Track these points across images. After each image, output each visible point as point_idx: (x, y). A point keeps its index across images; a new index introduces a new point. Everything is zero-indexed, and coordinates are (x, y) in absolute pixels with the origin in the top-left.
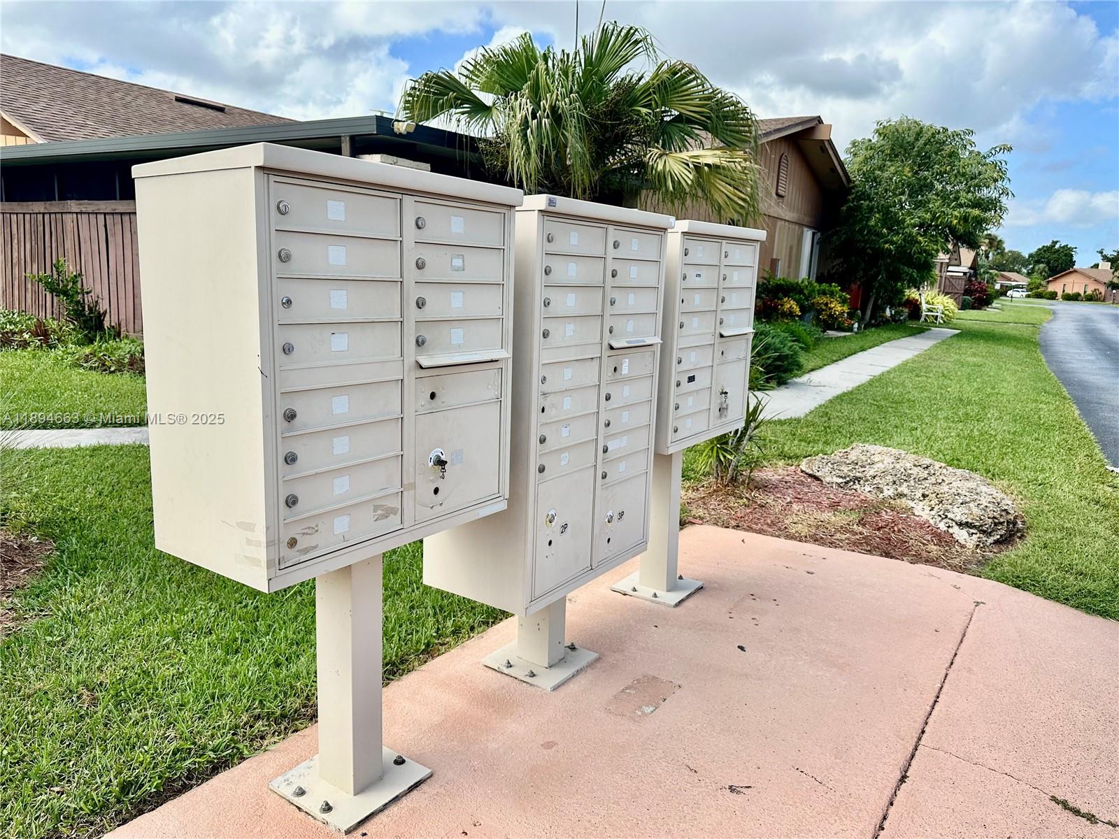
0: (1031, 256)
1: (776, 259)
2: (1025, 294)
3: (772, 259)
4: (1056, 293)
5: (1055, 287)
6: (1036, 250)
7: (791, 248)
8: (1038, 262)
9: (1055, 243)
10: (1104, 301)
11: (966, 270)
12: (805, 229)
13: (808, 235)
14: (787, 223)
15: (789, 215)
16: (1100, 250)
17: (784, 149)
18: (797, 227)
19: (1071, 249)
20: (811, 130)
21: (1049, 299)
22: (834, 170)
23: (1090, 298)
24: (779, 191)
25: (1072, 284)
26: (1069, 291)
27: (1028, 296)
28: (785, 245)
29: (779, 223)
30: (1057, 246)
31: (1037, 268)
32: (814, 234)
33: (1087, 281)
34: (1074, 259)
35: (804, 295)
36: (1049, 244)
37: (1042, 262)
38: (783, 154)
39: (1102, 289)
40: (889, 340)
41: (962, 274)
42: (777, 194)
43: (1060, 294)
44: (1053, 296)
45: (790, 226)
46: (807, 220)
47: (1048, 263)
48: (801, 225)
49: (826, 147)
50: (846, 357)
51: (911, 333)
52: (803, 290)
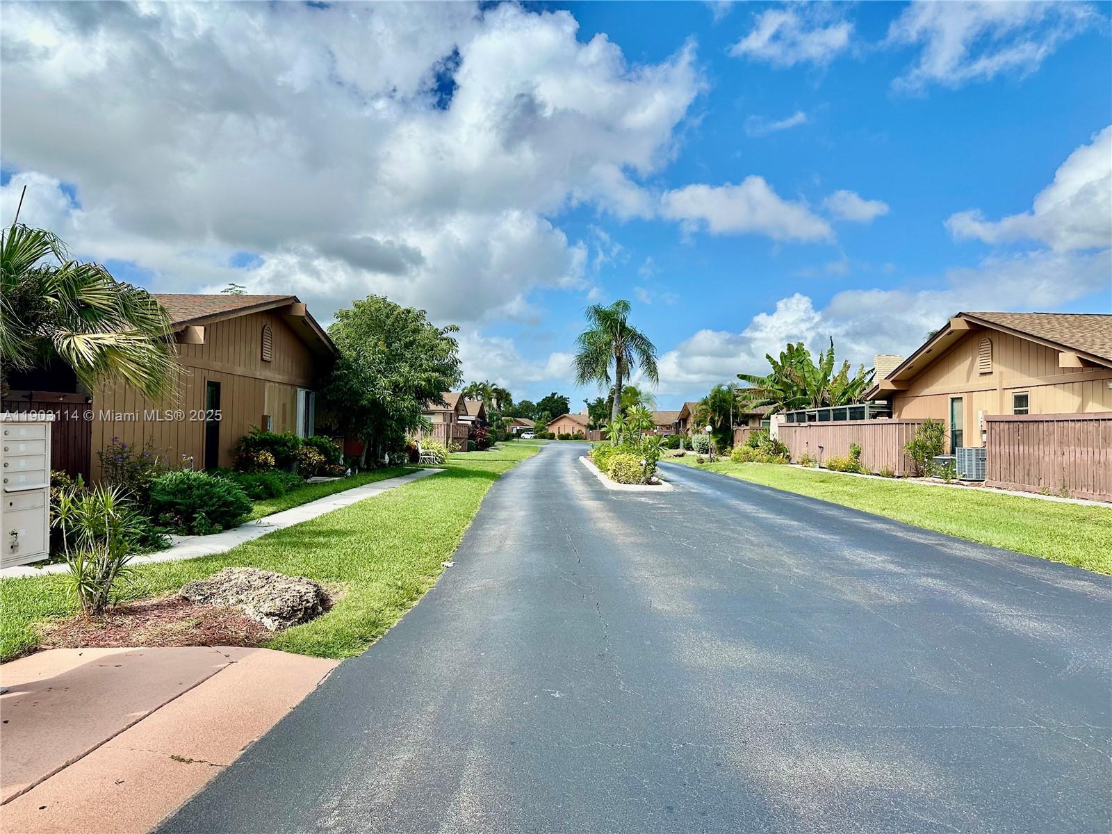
0: (538, 404)
1: (267, 416)
2: (533, 435)
3: (263, 416)
4: (554, 434)
5: (553, 429)
6: (541, 400)
7: (284, 405)
8: (544, 410)
9: (554, 394)
10: (586, 439)
11: (473, 418)
12: (298, 389)
13: (301, 394)
14: (277, 385)
15: (279, 378)
16: (585, 399)
17: (265, 321)
18: (289, 387)
19: (565, 399)
20: (289, 308)
21: (550, 439)
22: (319, 339)
23: (577, 438)
24: (264, 357)
25: (564, 426)
26: (563, 432)
27: (535, 437)
28: (276, 405)
29: (268, 385)
30: (556, 397)
31: (543, 414)
32: (307, 394)
33: (574, 424)
34: (569, 406)
35: (288, 447)
36: (550, 395)
37: (547, 410)
38: (265, 326)
39: (584, 430)
40: (373, 481)
41: (470, 423)
42: (262, 359)
43: (557, 435)
44: (552, 437)
45: (281, 386)
46: (299, 381)
47: (551, 410)
48: (293, 386)
49: (307, 322)
50: (316, 499)
51: (398, 474)
52: (286, 443)
